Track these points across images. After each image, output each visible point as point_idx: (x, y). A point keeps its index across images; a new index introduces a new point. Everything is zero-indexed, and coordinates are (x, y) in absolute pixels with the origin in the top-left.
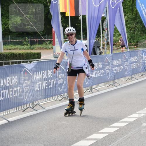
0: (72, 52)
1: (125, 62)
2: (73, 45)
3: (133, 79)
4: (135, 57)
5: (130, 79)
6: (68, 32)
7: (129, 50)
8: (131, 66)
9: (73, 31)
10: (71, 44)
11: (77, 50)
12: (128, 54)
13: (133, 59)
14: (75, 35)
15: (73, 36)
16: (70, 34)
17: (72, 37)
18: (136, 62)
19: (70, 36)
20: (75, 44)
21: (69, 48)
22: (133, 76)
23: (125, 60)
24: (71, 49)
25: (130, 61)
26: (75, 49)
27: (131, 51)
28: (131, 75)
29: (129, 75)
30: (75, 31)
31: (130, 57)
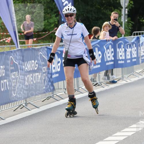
0: (70, 37)
1: (12, 71)
2: (72, 28)
3: (29, 106)
4: (33, 61)
5: (22, 106)
6: (68, 12)
7: (19, 48)
8: (25, 80)
9: (74, 11)
10: (69, 27)
11: (76, 34)
12: (18, 55)
13: (29, 66)
14: (75, 17)
15: (73, 17)
16: (69, 15)
17: (72, 19)
18: (34, 71)
19: (69, 17)
20: (73, 27)
21: (66, 32)
22: (29, 101)
23: (12, 68)
24: (69, 33)
25: (23, 70)
26: (73, 34)
27: (25, 50)
28: (25, 99)
29: (20, 99)
30: (76, 12)
31: (23, 61)
